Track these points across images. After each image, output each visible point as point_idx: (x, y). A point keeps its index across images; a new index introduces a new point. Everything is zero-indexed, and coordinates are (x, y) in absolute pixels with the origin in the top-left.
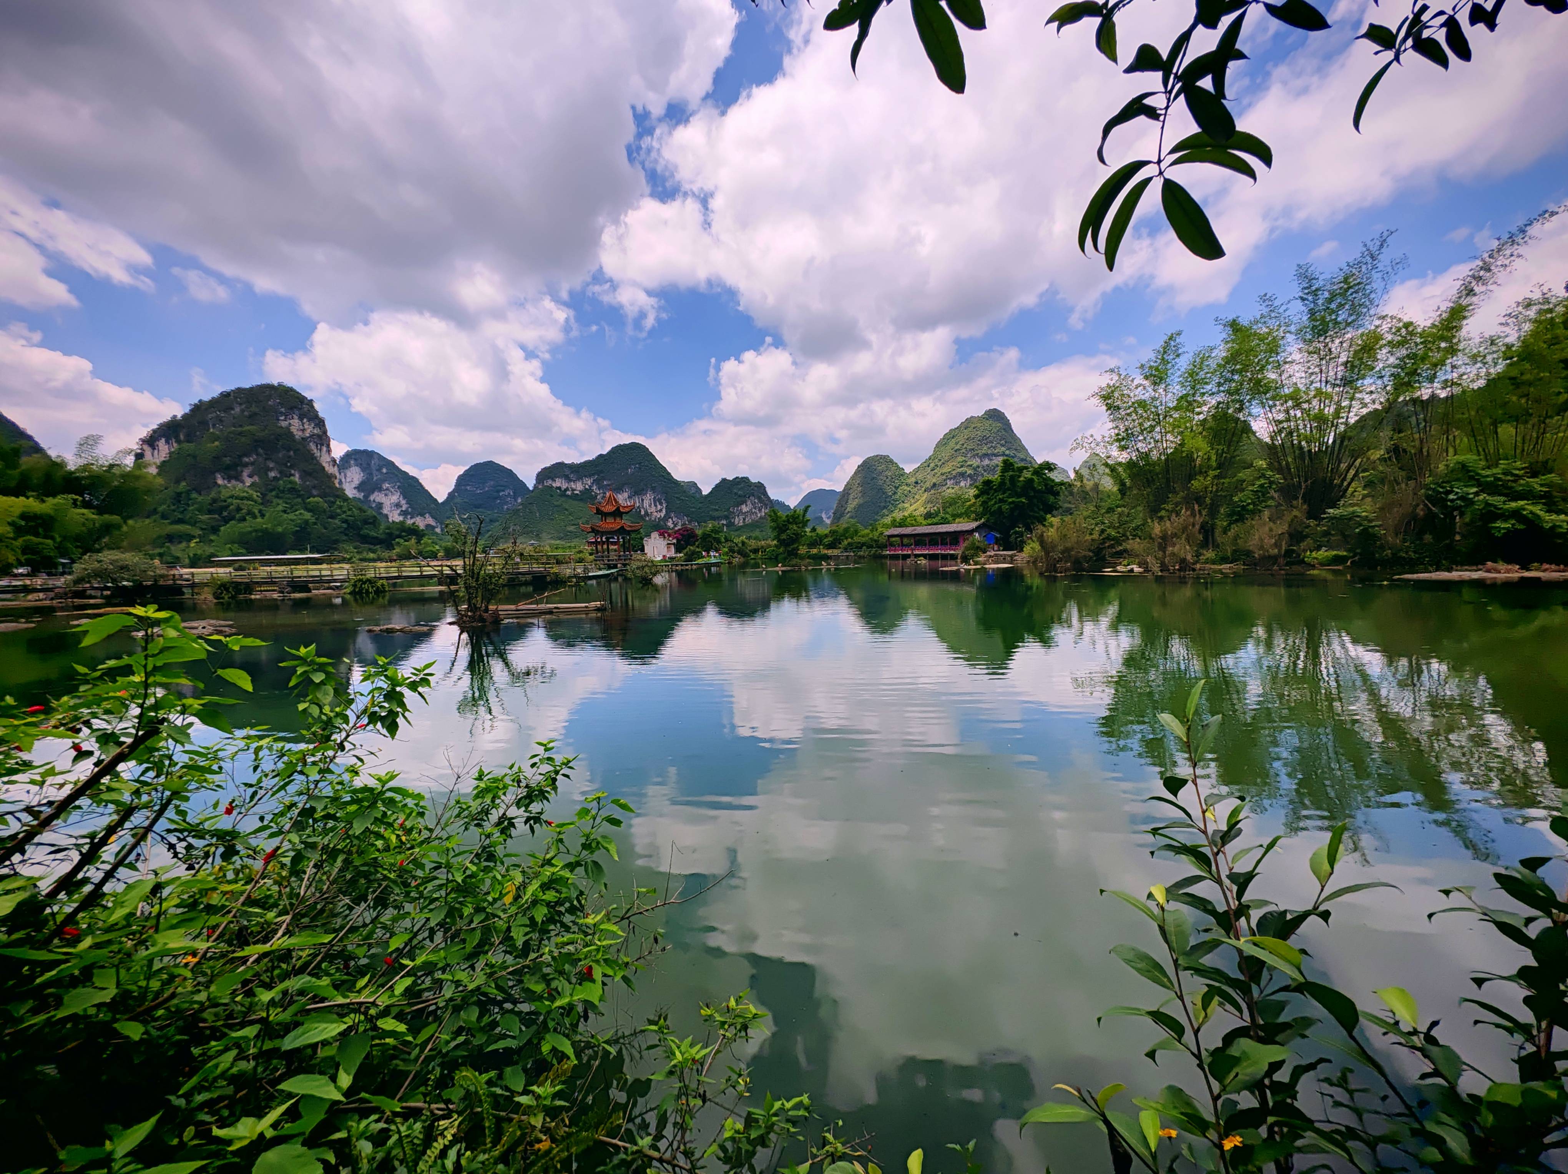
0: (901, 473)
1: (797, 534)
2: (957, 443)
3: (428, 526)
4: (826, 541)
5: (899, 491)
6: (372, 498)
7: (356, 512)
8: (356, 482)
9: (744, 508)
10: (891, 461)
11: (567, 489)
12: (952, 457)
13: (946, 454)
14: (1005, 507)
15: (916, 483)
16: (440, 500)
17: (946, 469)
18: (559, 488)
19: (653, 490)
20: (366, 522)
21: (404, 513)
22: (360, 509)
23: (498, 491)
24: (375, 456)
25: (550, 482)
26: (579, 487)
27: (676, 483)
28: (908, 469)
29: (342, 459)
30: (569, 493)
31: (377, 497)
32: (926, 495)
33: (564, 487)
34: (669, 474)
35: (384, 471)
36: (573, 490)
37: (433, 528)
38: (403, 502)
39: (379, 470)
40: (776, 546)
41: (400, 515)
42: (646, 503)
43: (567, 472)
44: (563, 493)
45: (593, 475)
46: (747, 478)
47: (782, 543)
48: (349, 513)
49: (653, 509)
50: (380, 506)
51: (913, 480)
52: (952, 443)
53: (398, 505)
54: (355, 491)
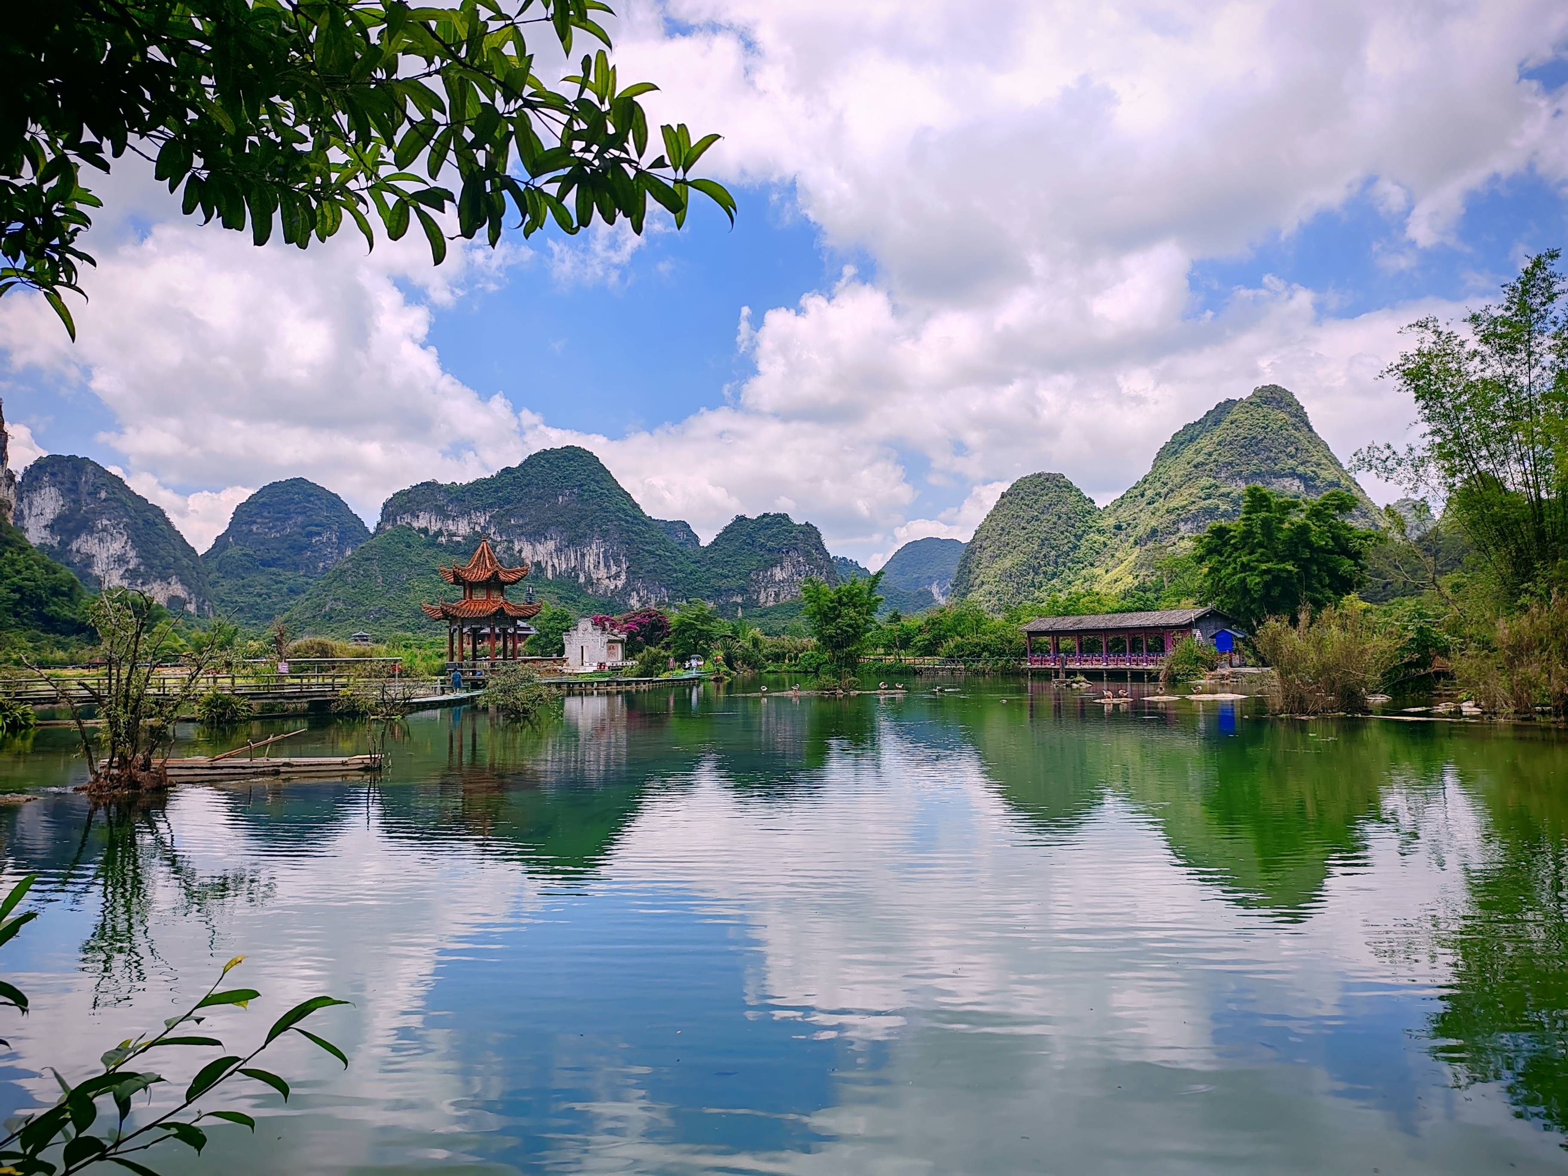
0: (1087, 509)
1: (855, 627)
2: (1198, 452)
3: (173, 600)
4: (919, 639)
5: (1084, 544)
6: (74, 546)
7: (38, 572)
8: (49, 516)
9: (779, 574)
10: (1069, 486)
11: (440, 533)
12: (1188, 478)
13: (1177, 470)
14: (1253, 580)
15: (1119, 528)
16: (200, 552)
17: (1176, 502)
18: (425, 531)
19: (605, 535)
20: (55, 591)
21: (132, 575)
22: (47, 568)
23: (311, 535)
24: (90, 468)
25: (407, 518)
26: (462, 528)
27: (649, 522)
28: (1102, 502)
29: (28, 472)
30: (443, 540)
31: (85, 544)
32: (1137, 550)
33: (435, 527)
34: (636, 506)
35: (103, 495)
36: (452, 535)
37: (184, 602)
38: (132, 554)
39: (93, 494)
40: (817, 648)
41: (122, 577)
42: (590, 561)
43: (441, 500)
44: (431, 540)
45: (491, 506)
46: (785, 517)
47: (828, 642)
48: (26, 574)
49: (602, 573)
50: (89, 560)
51: (1112, 521)
52: (1188, 453)
53: (121, 560)
54: (45, 533)
